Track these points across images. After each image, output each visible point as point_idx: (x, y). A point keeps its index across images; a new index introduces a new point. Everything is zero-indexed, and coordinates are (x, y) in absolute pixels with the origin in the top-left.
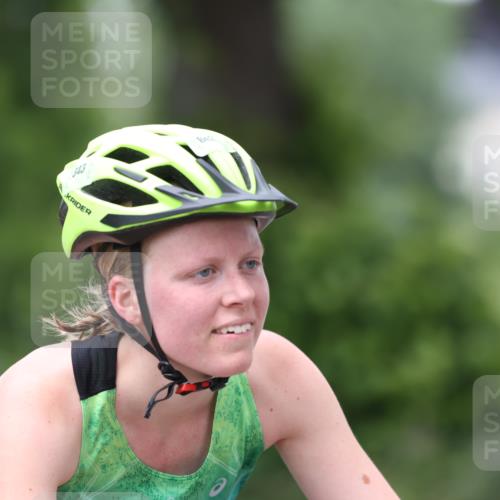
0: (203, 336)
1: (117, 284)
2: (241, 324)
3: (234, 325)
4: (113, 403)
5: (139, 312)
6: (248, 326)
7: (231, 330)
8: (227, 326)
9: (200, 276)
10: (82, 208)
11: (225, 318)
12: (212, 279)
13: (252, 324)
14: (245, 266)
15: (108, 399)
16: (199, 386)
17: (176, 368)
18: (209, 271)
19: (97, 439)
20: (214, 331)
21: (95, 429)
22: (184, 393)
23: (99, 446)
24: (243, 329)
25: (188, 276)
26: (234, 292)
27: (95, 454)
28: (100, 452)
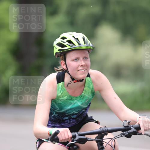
0: (76, 72)
1: (62, 62)
2: (83, 69)
3: (82, 70)
4: (64, 84)
5: (66, 67)
6: (85, 70)
7: (81, 70)
8: (80, 70)
9: (75, 60)
10: (55, 48)
11: (80, 68)
12: (78, 61)
13: (86, 69)
14: (85, 59)
15: (63, 84)
16: (77, 81)
17: (73, 78)
18: (77, 59)
19: (61, 91)
20: (78, 71)
21: (60, 89)
22: (75, 82)
23: (61, 92)
24: (84, 70)
25: (73, 60)
26: (81, 63)
27: (61, 94)
28: (62, 94)
